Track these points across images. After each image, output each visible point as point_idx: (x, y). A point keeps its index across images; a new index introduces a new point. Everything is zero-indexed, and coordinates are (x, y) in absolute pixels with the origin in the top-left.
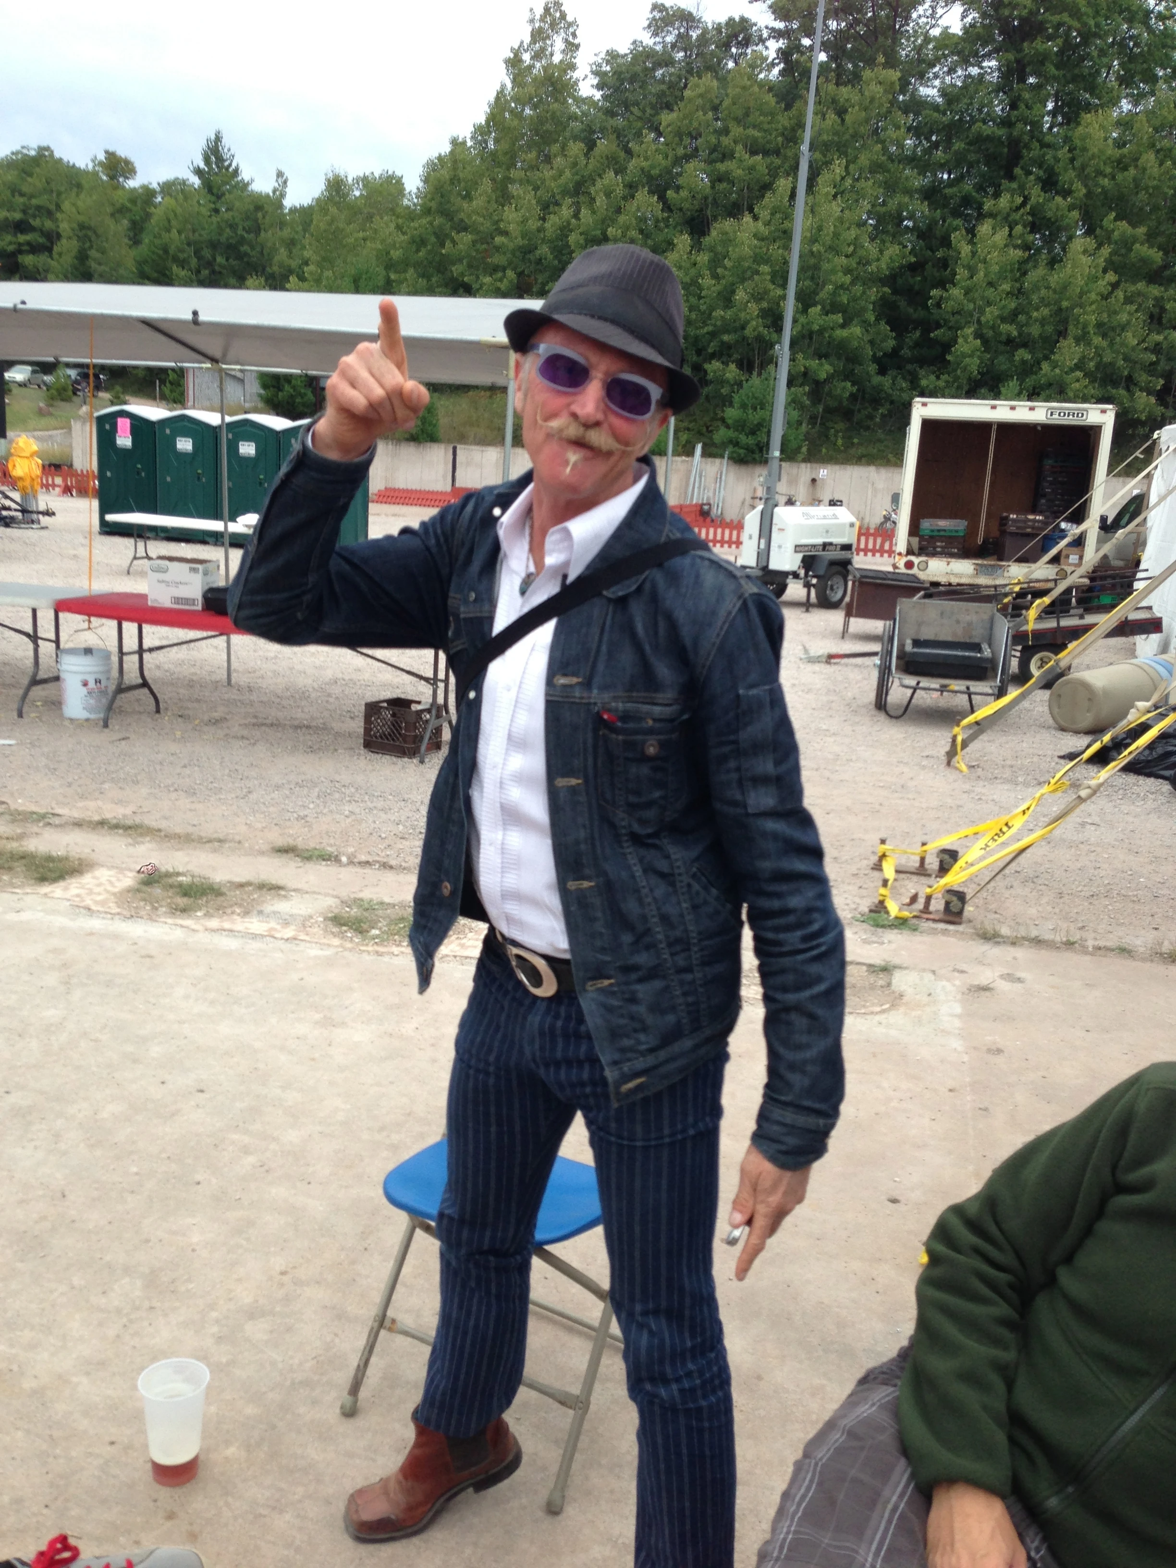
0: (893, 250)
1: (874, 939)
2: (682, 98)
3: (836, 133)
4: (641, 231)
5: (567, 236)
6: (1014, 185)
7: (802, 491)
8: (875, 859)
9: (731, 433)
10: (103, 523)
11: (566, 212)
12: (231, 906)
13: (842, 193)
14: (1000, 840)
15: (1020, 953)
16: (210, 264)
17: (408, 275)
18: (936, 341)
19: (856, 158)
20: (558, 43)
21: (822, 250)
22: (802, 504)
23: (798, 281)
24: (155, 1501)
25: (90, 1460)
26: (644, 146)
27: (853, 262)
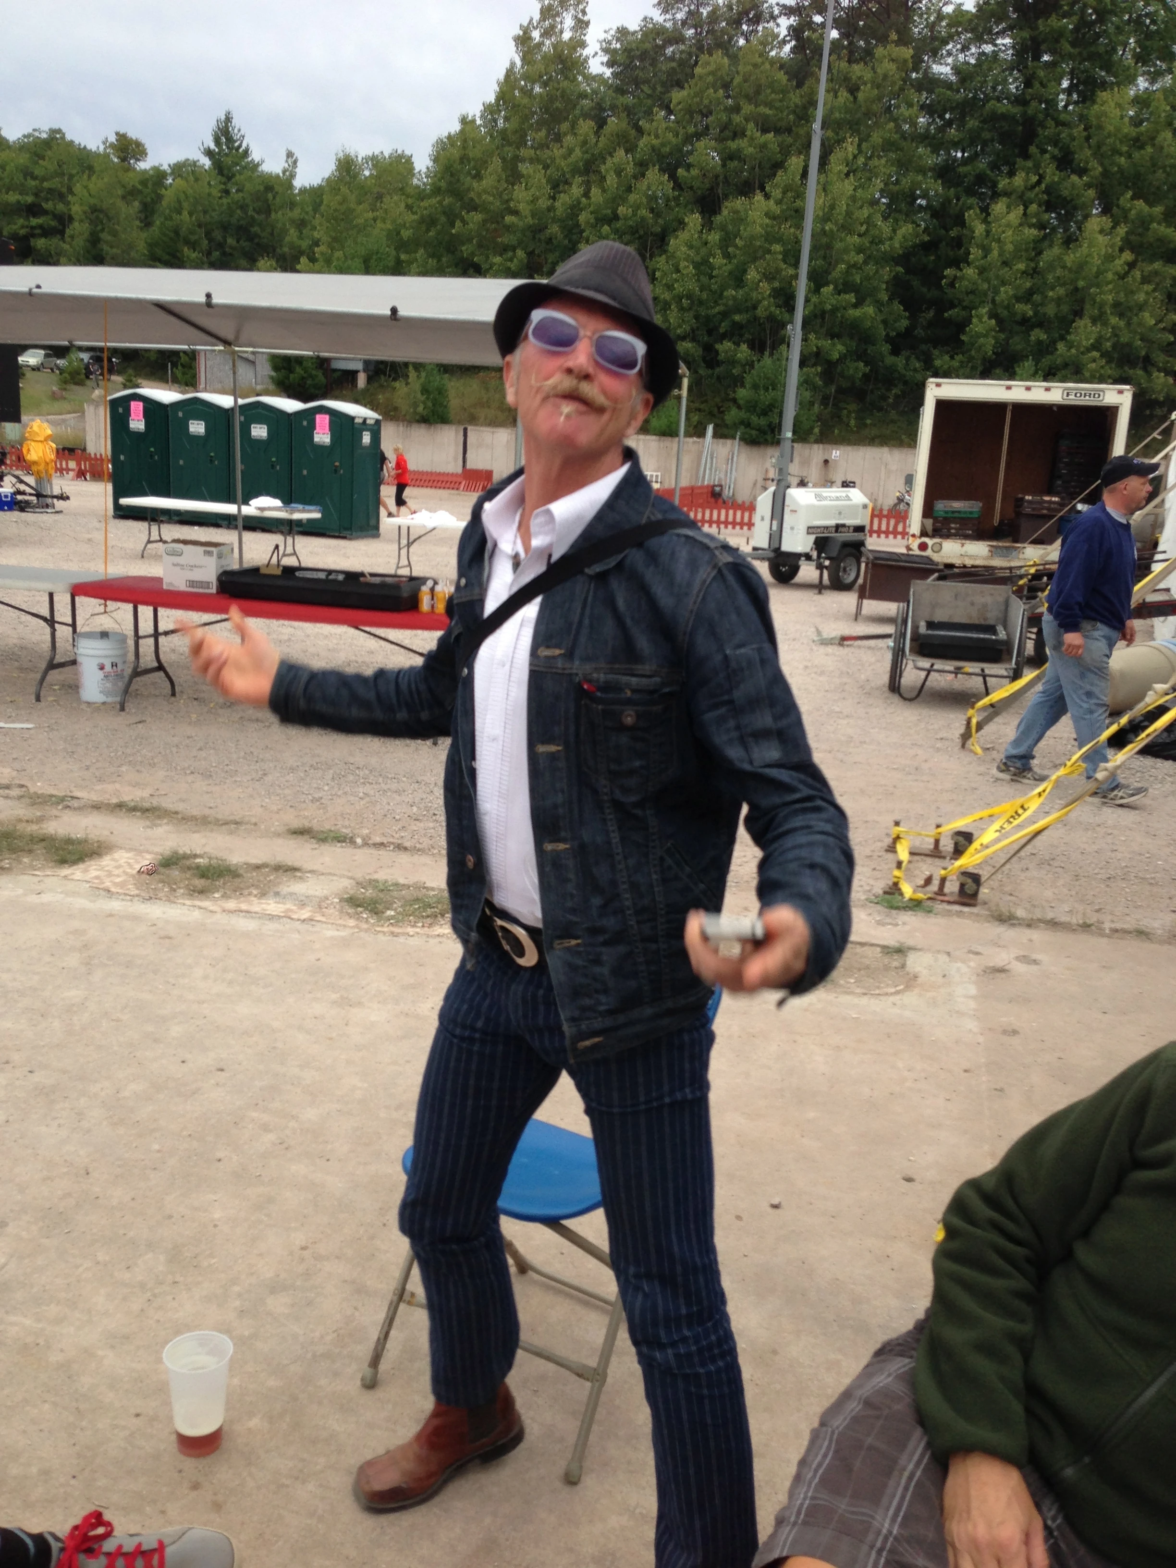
0: (906, 229)
1: (888, 920)
2: (693, 75)
3: (848, 111)
4: (652, 210)
5: (578, 216)
6: (1030, 164)
7: (814, 472)
8: (888, 841)
9: (743, 414)
10: (117, 507)
11: (576, 191)
12: (248, 888)
13: (854, 171)
14: (1016, 822)
15: (1036, 935)
16: (221, 246)
17: (418, 255)
18: (950, 321)
19: (869, 136)
20: (568, 21)
21: (835, 229)
22: (814, 486)
23: (810, 260)
24: (180, 1471)
25: (116, 1431)
26: (654, 124)
27: (866, 241)
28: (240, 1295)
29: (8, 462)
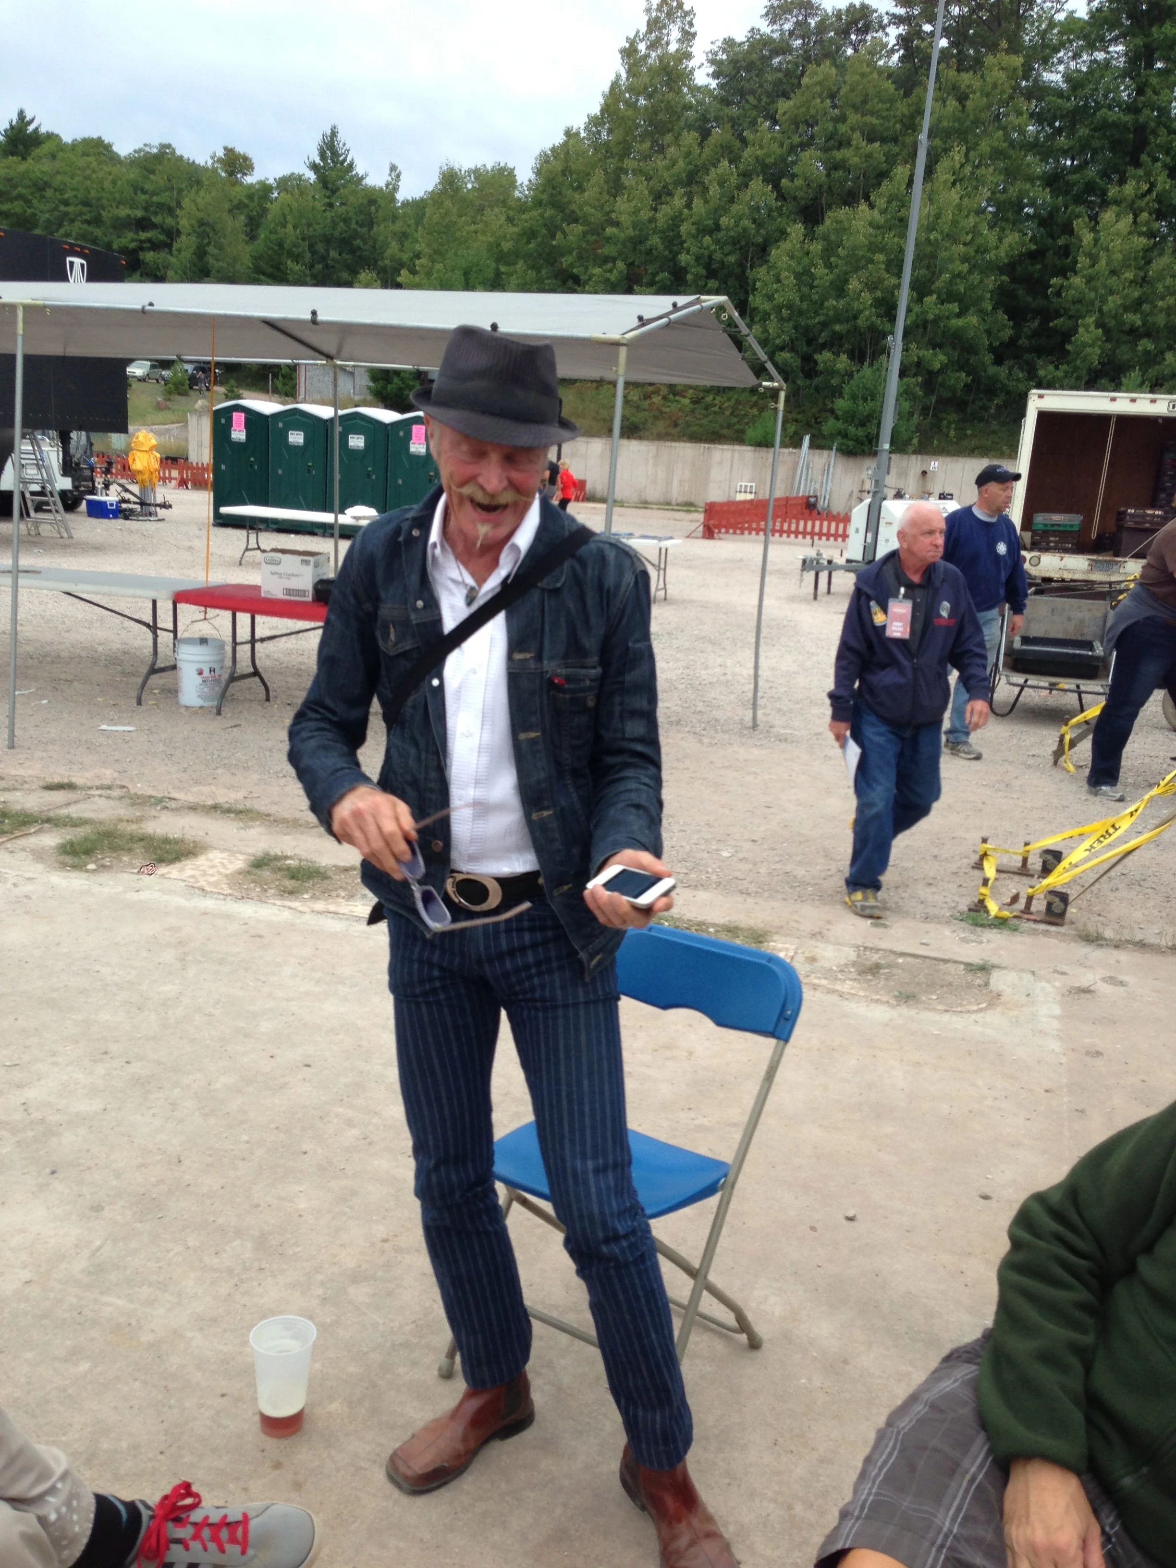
0: (1012, 238)
1: (973, 937)
2: (799, 85)
3: (958, 120)
4: (754, 221)
5: (679, 227)
6: (1141, 172)
7: (911, 484)
8: (975, 858)
9: (840, 425)
10: (217, 515)
11: (678, 202)
12: (336, 890)
13: (961, 180)
14: (1106, 842)
15: (1124, 957)
16: (324, 258)
17: (518, 267)
18: (1055, 331)
19: (977, 144)
20: (674, 33)
21: (940, 237)
22: (911, 498)
23: (913, 270)
24: (263, 1451)
25: (202, 1410)
26: (758, 134)
27: (971, 251)
28: (322, 1284)
29: (114, 471)
